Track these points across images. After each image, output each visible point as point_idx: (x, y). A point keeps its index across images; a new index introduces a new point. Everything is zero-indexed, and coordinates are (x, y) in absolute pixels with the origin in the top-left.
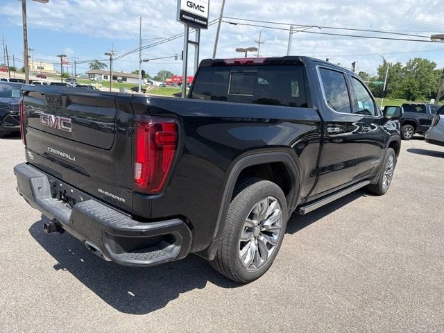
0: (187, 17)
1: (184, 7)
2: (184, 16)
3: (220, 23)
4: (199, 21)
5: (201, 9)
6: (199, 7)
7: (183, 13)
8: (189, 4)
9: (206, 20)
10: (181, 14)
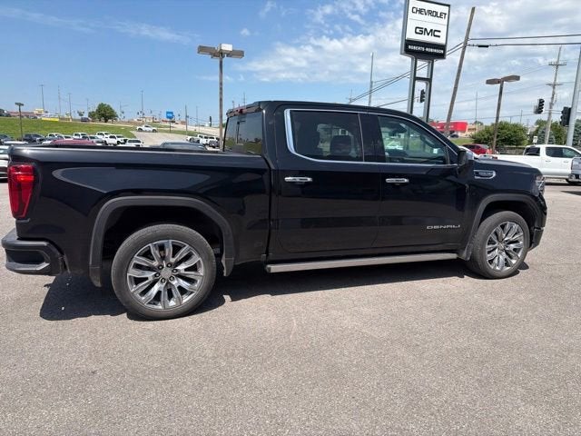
0: (415, 48)
1: (411, 35)
2: (410, 47)
3: (464, 48)
4: (432, 50)
5: (436, 33)
6: (432, 32)
7: (408, 43)
8: (418, 30)
9: (443, 47)
10: (406, 45)
